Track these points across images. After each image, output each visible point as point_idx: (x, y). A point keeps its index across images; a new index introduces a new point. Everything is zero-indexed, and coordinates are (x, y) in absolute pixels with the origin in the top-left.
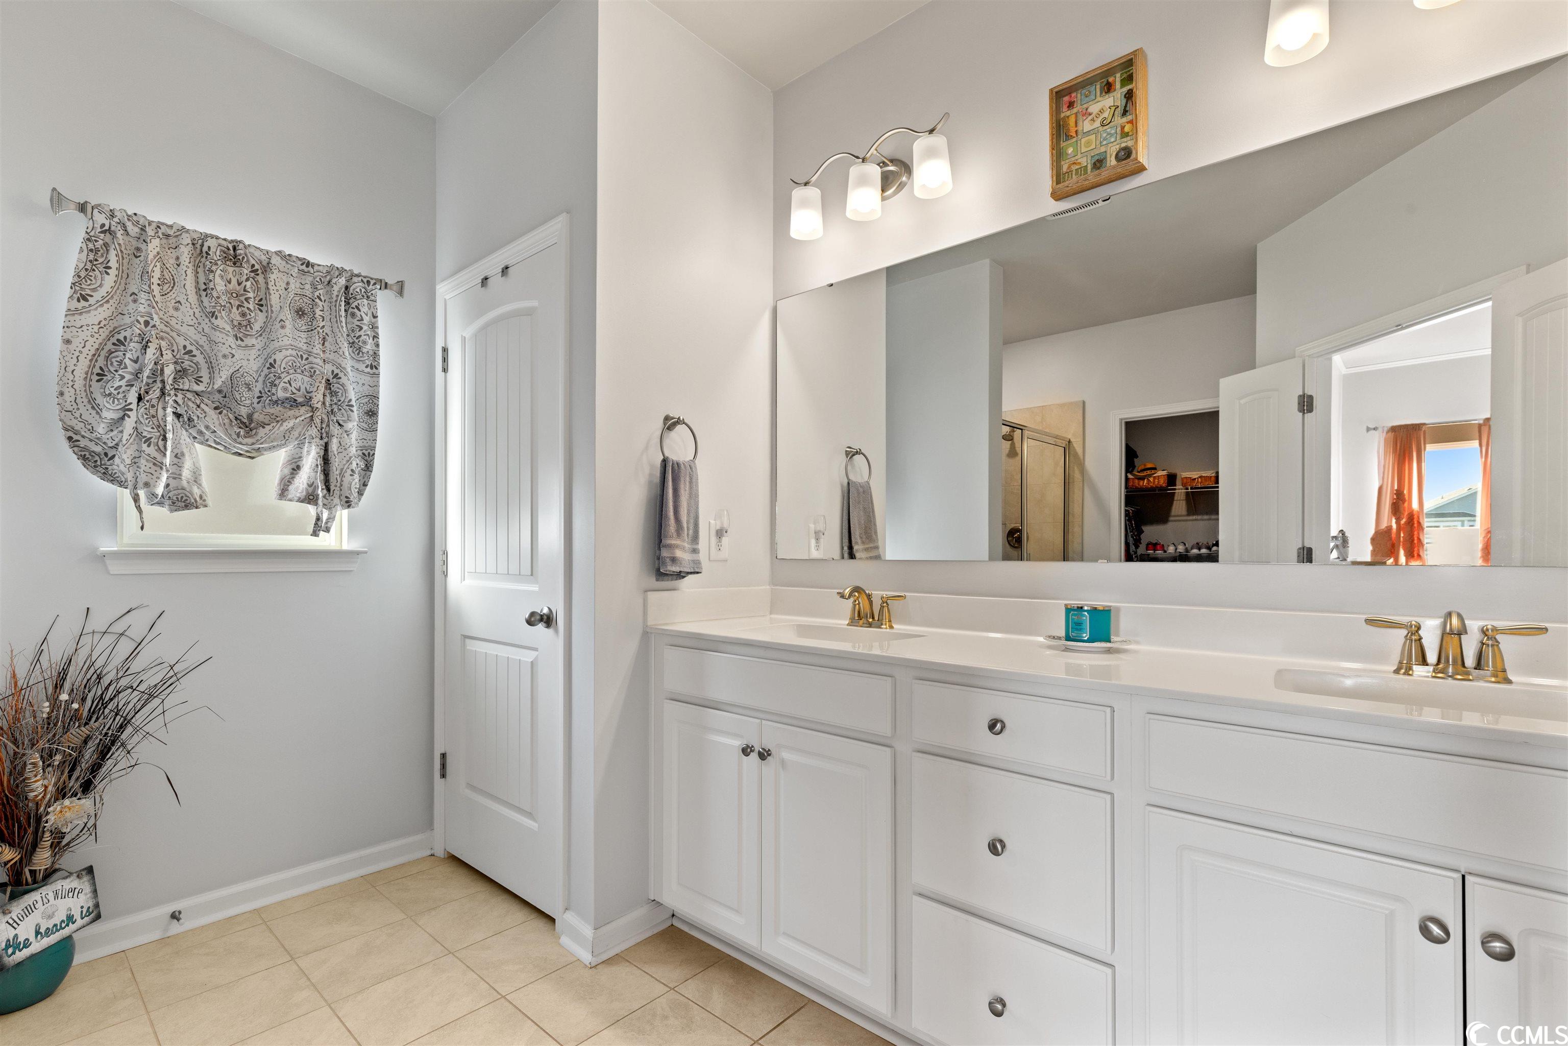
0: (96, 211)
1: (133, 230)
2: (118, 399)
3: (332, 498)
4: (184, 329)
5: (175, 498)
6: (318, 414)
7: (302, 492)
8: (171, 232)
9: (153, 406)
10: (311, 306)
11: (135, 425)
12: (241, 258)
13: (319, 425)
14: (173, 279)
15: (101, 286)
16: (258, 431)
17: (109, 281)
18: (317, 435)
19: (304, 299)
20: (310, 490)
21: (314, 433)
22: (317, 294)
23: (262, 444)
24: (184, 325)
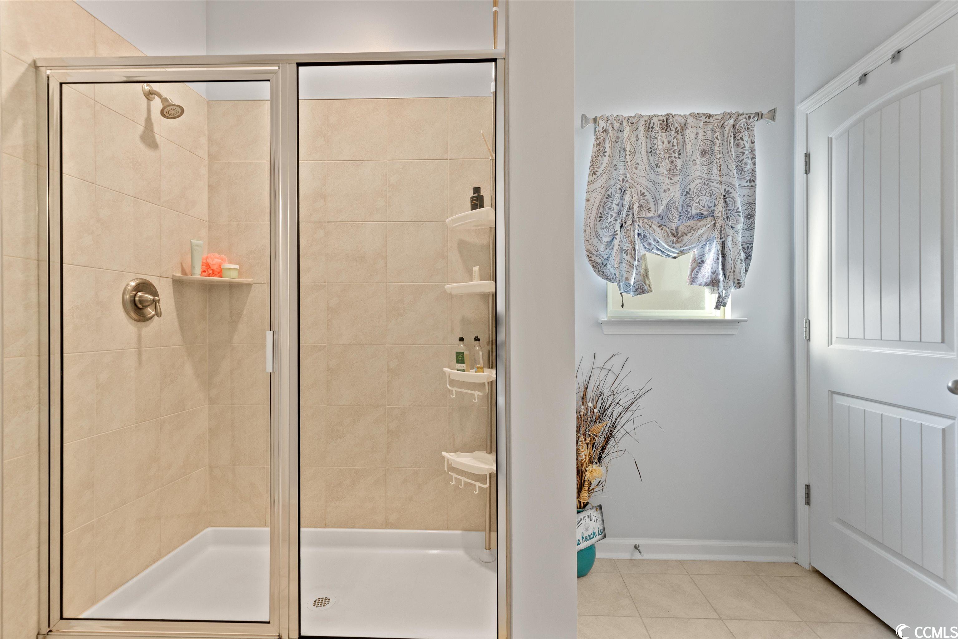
0: (601, 119)
1: (616, 125)
2: (610, 229)
3: (728, 281)
4: (640, 180)
5: (637, 287)
6: (719, 221)
7: (708, 278)
8: (634, 121)
9: (628, 230)
10: (710, 146)
11: (619, 243)
12: (670, 125)
13: (720, 229)
14: (635, 150)
15: (601, 164)
16: (683, 238)
17: (606, 159)
18: (718, 237)
19: (707, 143)
20: (714, 276)
21: (717, 235)
22: (715, 135)
23: (686, 246)
24: (640, 177)
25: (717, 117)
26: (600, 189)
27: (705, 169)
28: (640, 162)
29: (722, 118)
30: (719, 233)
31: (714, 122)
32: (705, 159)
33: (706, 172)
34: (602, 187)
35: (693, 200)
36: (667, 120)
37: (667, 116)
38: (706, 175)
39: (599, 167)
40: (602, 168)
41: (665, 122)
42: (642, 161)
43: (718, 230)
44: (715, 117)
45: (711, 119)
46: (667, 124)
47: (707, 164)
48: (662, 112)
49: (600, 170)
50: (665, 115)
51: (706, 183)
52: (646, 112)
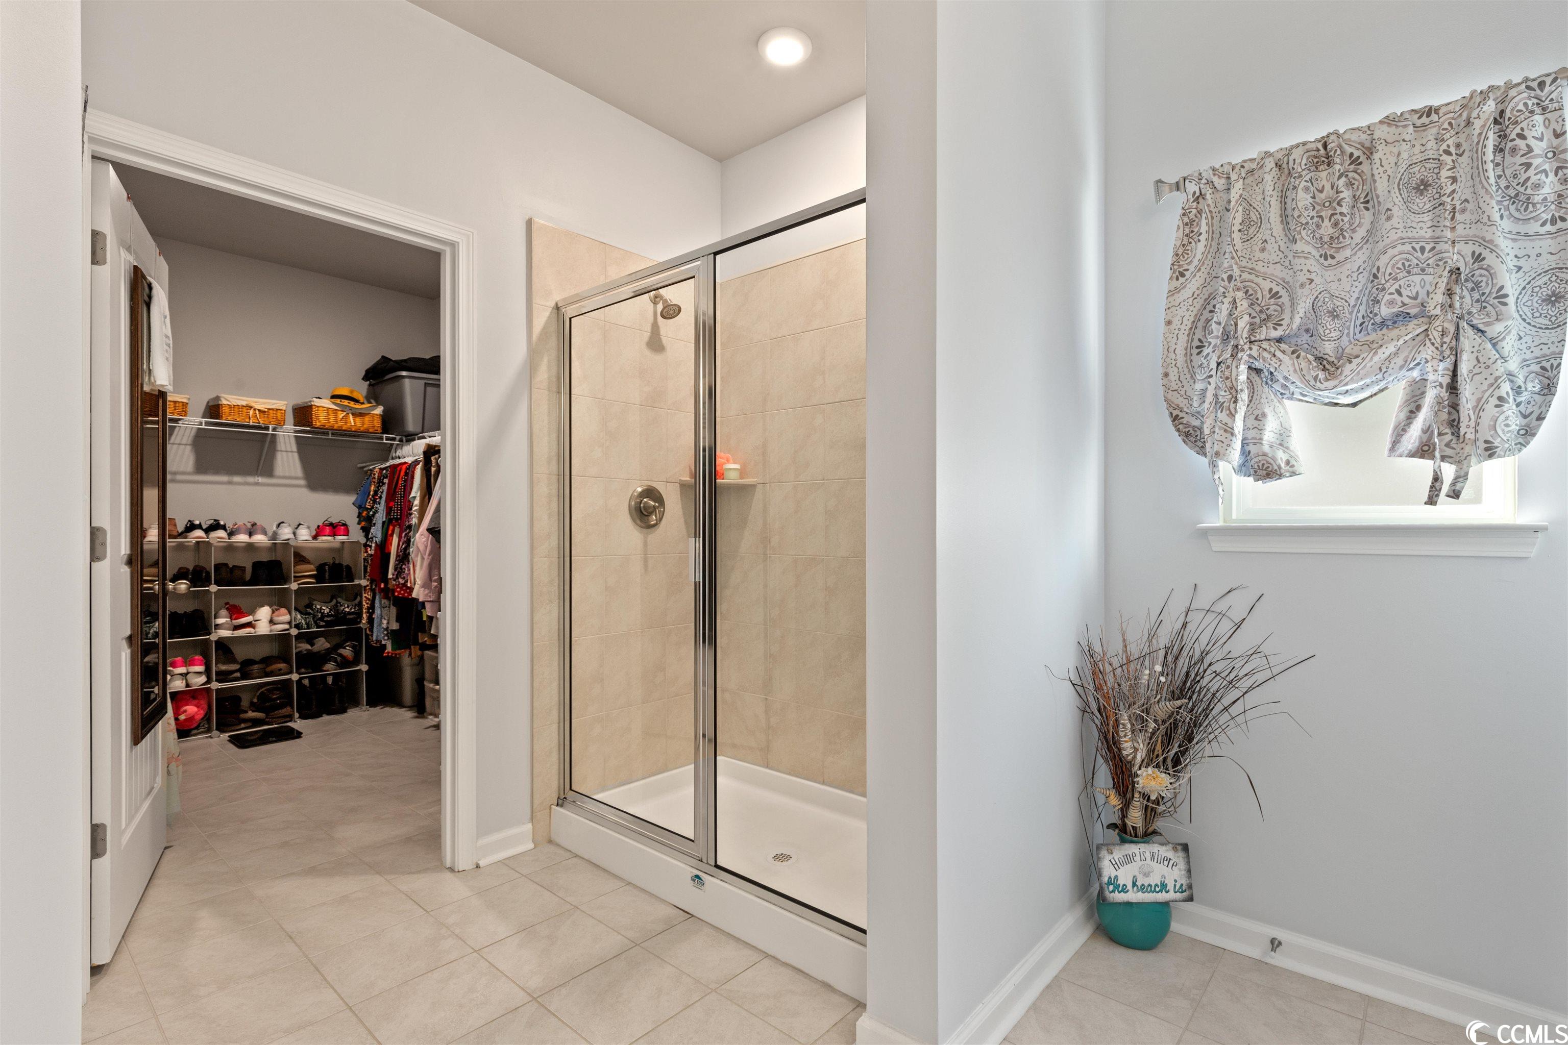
0: (1187, 181)
2: (1204, 368)
4: (1269, 271)
7: (1415, 440)
9: (1228, 367)
11: (1214, 392)
12: (1332, 153)
14: (1261, 218)
16: (1343, 369)
19: (1428, 166)
20: (1425, 438)
24: (1270, 265)
25: (1450, 108)
26: (1190, 300)
27: (1426, 219)
28: (1267, 237)
29: (1464, 107)
30: (1437, 348)
31: (1441, 120)
32: (1426, 198)
33: (1429, 224)
34: (1195, 296)
35: (1384, 289)
36: (1325, 146)
37: (1325, 139)
38: (1430, 231)
39: (1189, 263)
40: (1195, 262)
41: (1322, 152)
42: (1272, 235)
43: (1433, 344)
44: (1441, 112)
45: (1434, 117)
46: (1327, 154)
47: (1431, 209)
48: (1313, 134)
49: (1192, 268)
50: (1319, 141)
51: (1428, 247)
52: (1275, 144)
